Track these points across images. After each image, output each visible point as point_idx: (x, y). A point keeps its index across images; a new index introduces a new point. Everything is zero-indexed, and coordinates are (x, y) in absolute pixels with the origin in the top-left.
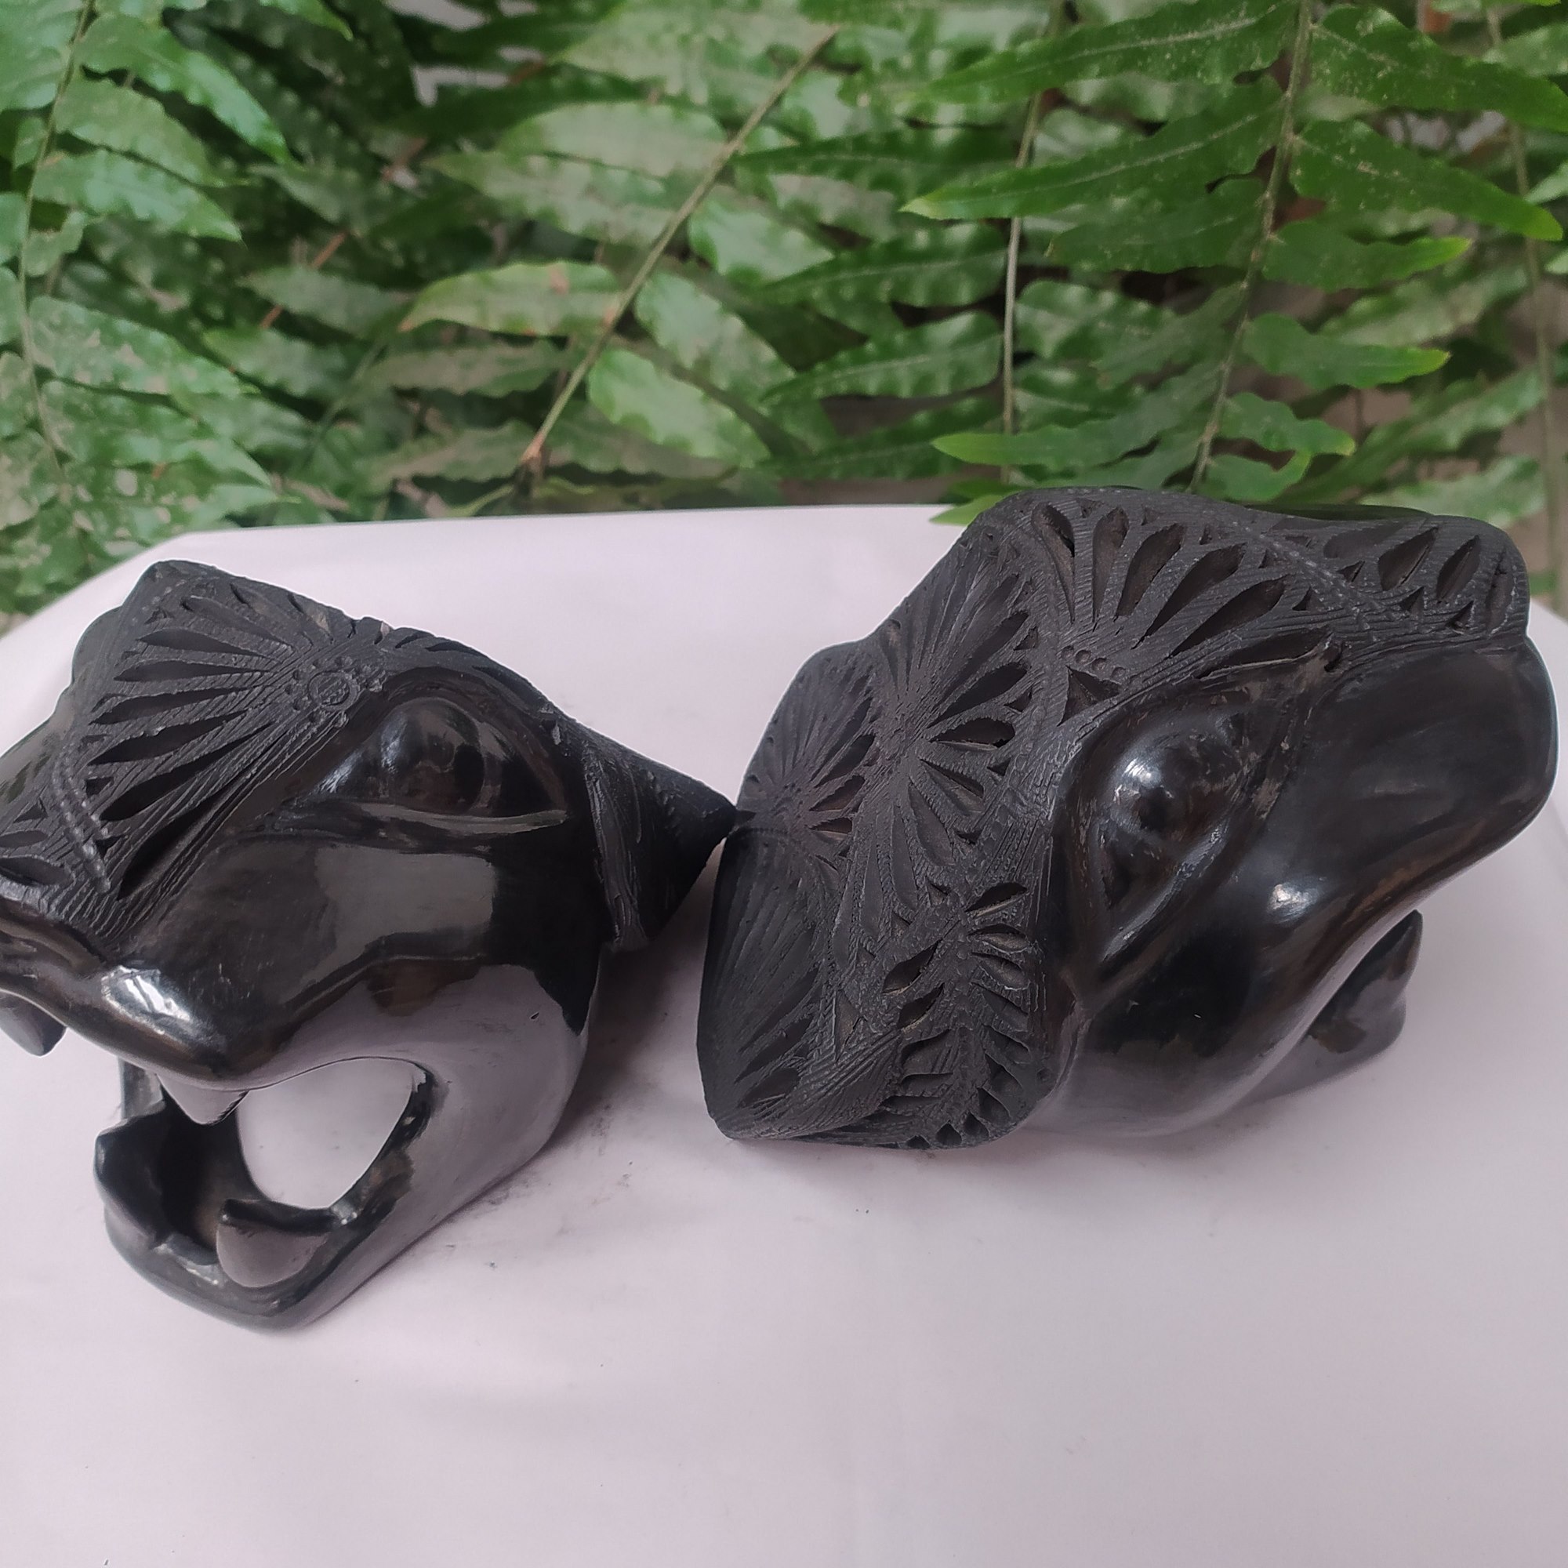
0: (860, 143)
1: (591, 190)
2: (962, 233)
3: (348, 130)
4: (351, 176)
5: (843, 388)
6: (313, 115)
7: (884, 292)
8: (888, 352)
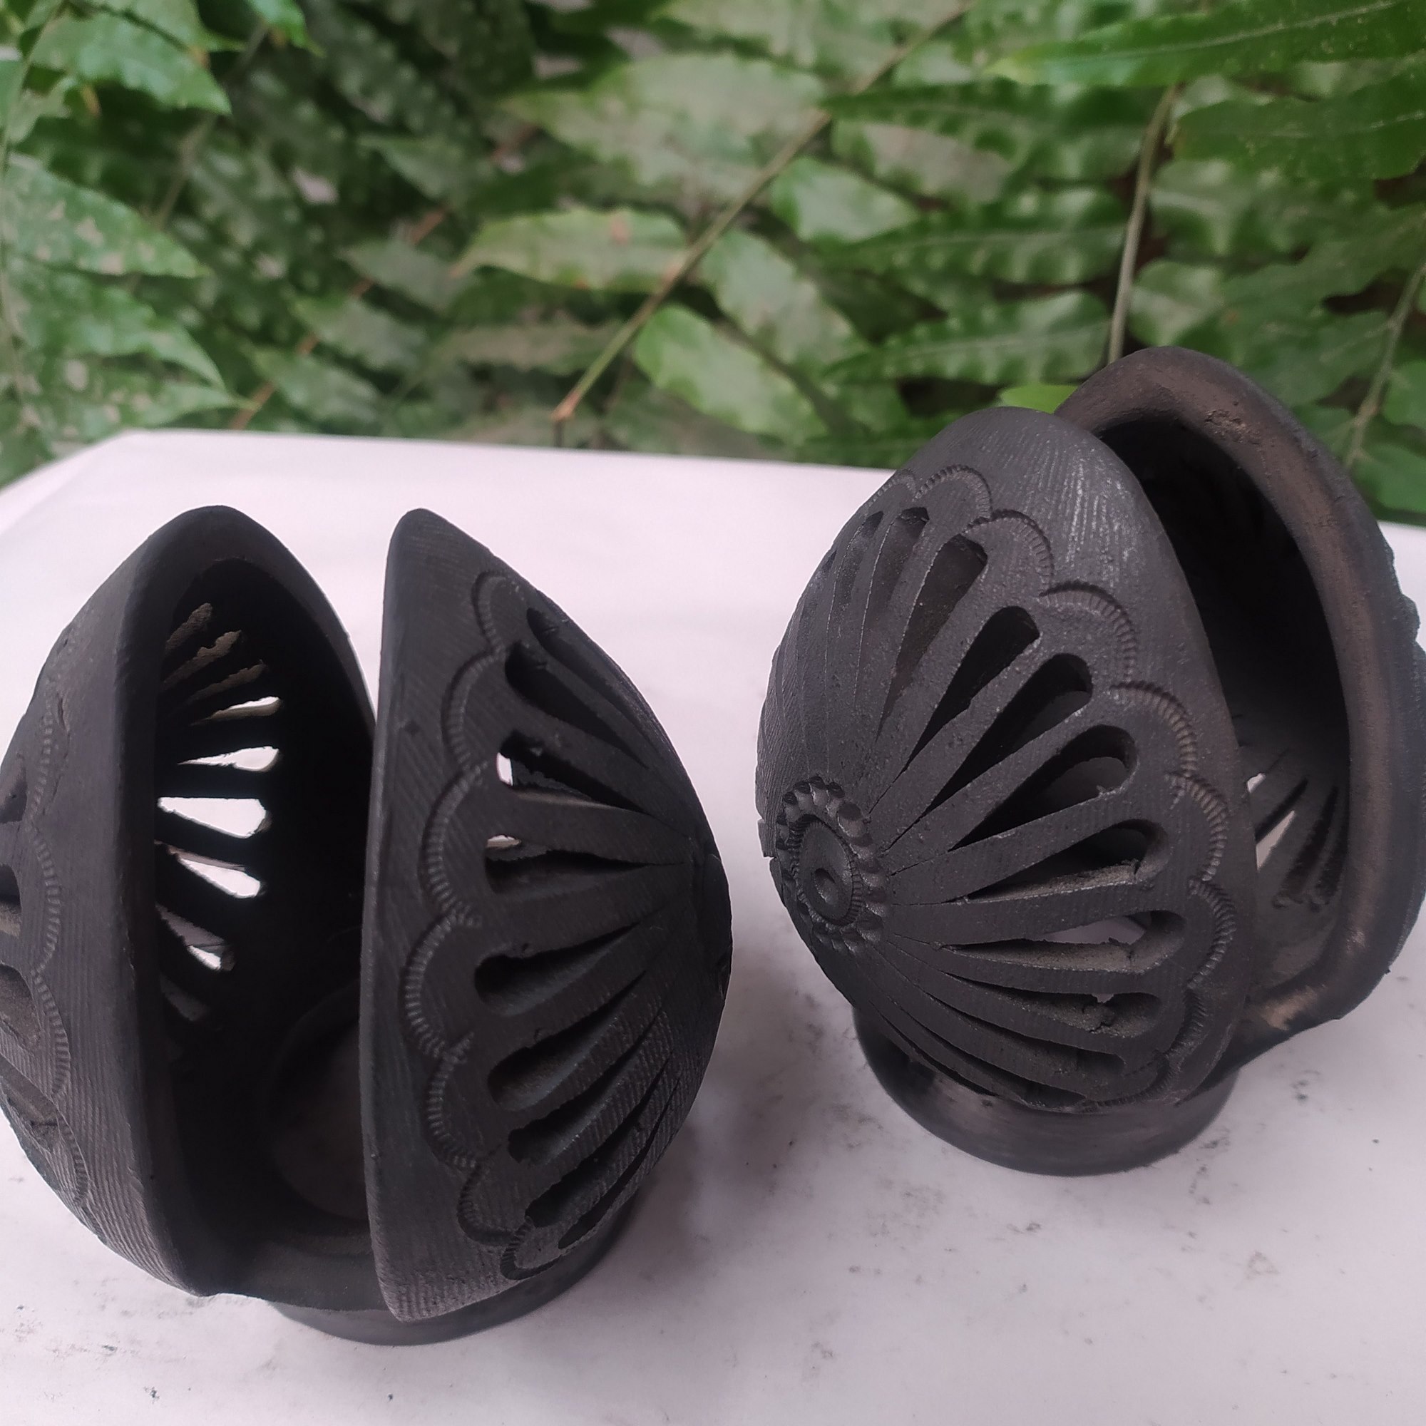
0: (967, 92)
1: (671, 141)
2: (1077, 201)
3: (462, 108)
4: (455, 153)
5: (917, 367)
6: (428, 93)
7: (977, 262)
8: (974, 328)
